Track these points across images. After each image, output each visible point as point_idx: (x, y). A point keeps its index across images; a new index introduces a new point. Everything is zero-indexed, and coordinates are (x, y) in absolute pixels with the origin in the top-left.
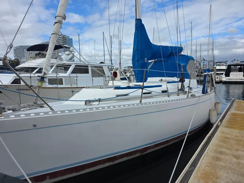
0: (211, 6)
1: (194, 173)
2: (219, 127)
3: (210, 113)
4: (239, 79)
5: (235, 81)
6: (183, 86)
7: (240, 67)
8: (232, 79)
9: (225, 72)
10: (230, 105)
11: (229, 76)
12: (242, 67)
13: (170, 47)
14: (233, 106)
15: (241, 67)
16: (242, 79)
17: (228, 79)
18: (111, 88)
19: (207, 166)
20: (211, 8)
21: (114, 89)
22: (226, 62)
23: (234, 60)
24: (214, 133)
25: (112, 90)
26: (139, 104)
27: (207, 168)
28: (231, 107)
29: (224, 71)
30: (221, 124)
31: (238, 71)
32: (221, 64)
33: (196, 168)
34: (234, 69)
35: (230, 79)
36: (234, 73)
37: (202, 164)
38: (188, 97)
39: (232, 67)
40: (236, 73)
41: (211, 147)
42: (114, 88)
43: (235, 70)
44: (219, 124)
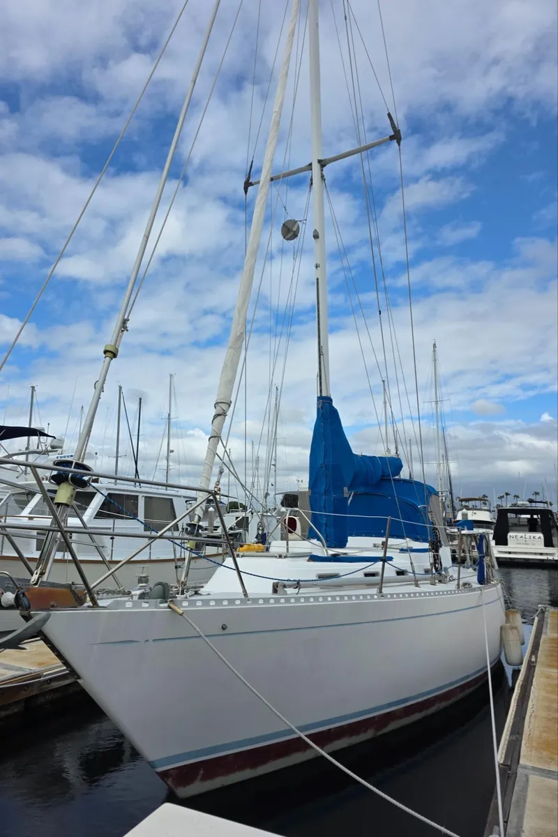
0: (435, 345)
1: (523, 742)
2: (535, 667)
3: (503, 635)
4: (535, 554)
5: (525, 559)
6: (437, 559)
7: (529, 516)
8: (515, 553)
9: (492, 531)
10: (539, 621)
11: (505, 543)
12: (535, 516)
13: (380, 458)
14: (547, 623)
15: (532, 516)
16: (541, 554)
17: (506, 552)
18: (301, 559)
19: (544, 731)
20: (434, 351)
21: (308, 561)
22: (484, 499)
23: (507, 494)
24: (530, 678)
25: (303, 562)
26: (376, 597)
27: (544, 734)
28: (542, 626)
29: (489, 528)
30: (536, 658)
31: (527, 528)
32: (471, 504)
33: (525, 736)
34: (515, 521)
35: (510, 553)
36: (519, 534)
37: (532, 730)
38: (459, 588)
39: (510, 515)
40: (523, 534)
41: (534, 702)
42: (308, 558)
43: (518, 526)
44: (533, 659)
